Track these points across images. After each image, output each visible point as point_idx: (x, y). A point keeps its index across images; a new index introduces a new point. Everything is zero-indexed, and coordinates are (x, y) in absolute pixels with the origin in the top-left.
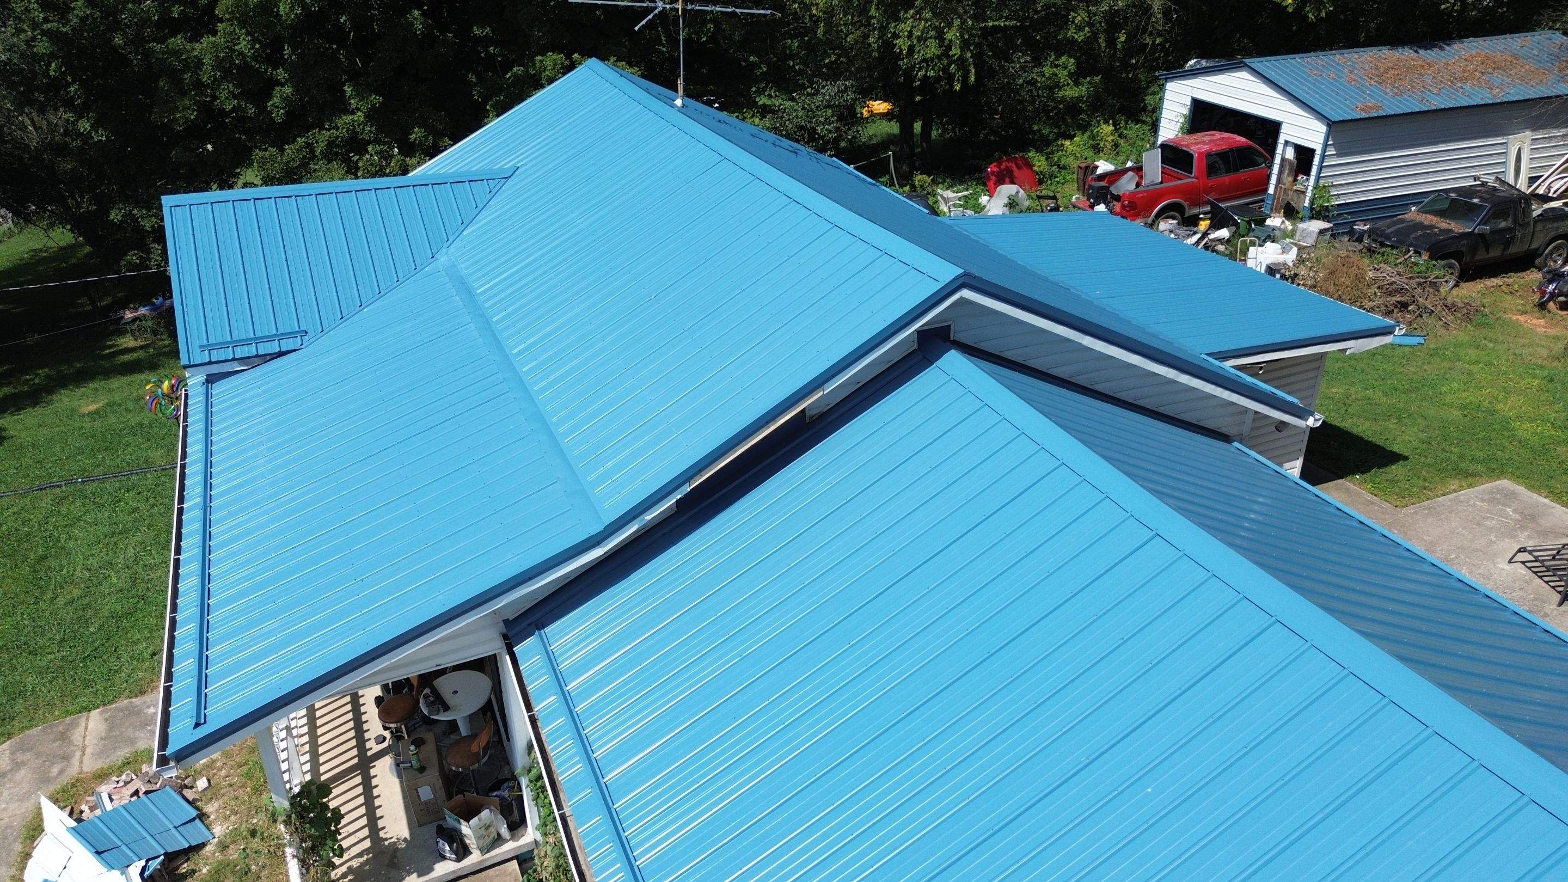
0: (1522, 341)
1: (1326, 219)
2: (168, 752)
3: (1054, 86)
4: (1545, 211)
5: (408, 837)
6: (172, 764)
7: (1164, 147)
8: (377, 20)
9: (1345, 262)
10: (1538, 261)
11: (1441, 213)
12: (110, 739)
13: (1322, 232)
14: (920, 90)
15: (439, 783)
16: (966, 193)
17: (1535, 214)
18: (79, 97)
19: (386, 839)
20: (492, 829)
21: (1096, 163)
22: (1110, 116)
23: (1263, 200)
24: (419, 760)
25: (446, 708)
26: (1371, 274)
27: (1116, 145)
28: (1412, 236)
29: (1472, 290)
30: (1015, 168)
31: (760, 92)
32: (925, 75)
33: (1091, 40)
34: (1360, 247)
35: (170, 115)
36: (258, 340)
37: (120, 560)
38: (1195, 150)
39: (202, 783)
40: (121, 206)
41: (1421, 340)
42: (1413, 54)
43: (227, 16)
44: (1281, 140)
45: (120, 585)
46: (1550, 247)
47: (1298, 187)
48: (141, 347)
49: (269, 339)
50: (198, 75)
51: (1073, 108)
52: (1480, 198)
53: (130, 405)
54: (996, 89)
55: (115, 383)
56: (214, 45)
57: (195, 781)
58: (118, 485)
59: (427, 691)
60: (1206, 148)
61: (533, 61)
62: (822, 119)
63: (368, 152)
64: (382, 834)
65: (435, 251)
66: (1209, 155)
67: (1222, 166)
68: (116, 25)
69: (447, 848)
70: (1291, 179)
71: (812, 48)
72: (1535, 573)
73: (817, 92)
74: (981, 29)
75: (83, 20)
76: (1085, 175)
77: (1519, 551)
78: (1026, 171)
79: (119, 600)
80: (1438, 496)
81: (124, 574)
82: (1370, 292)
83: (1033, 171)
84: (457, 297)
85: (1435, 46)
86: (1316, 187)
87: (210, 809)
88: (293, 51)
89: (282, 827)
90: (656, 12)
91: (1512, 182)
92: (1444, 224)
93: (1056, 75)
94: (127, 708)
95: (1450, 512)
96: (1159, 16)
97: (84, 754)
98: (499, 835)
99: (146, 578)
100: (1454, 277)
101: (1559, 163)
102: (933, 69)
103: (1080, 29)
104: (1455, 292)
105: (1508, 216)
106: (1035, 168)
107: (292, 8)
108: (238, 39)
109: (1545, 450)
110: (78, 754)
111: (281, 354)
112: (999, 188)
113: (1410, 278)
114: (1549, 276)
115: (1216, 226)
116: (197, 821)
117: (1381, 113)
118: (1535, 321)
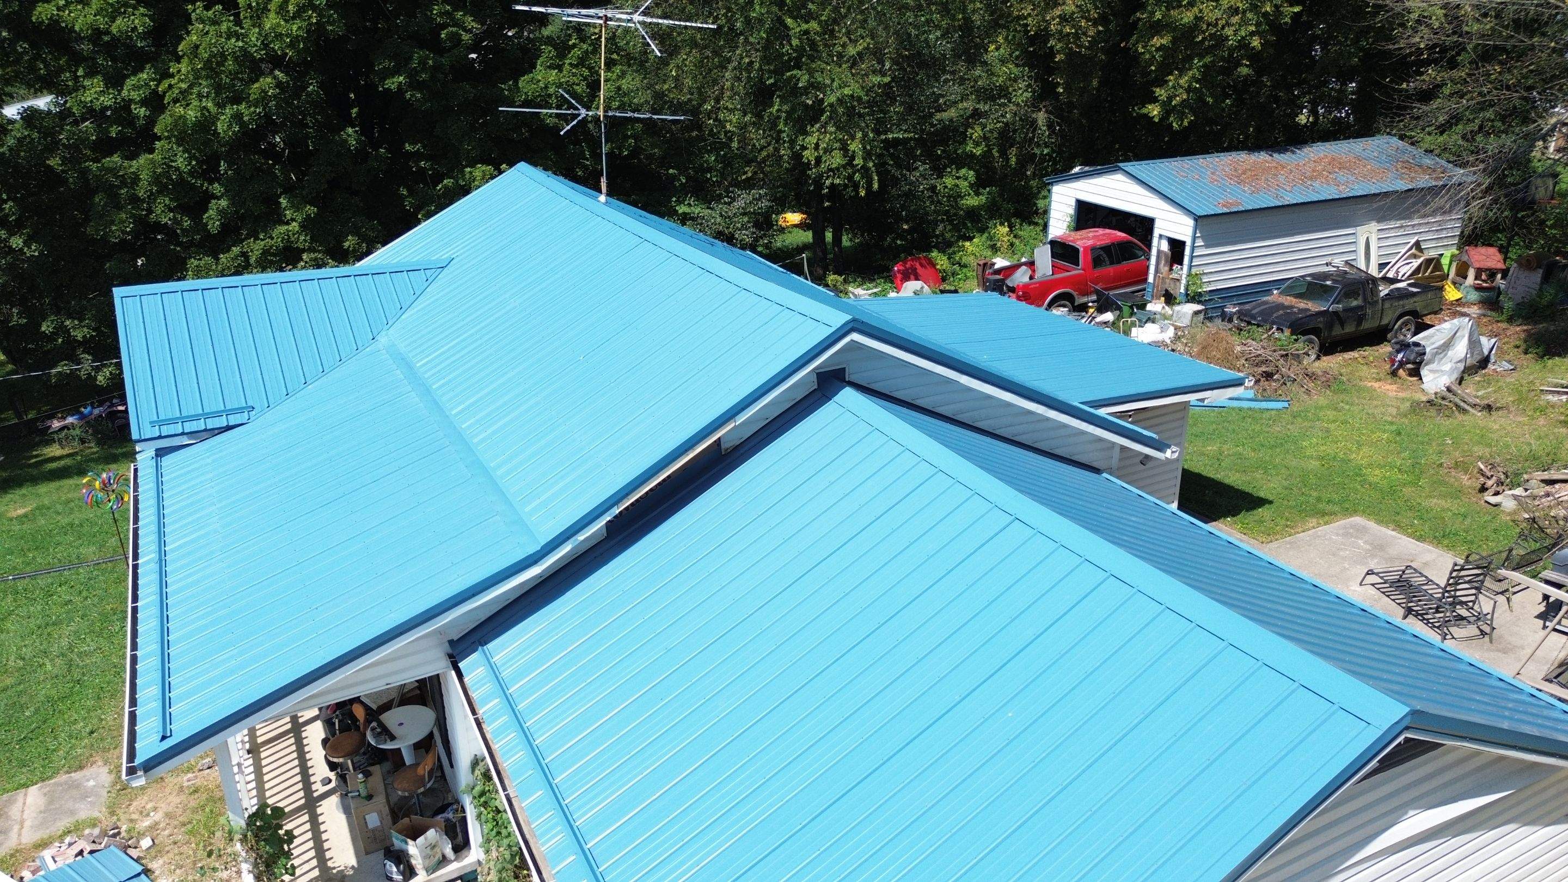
0: (1375, 403)
1: (1199, 302)
2: (138, 761)
3: (956, 196)
4: (1391, 291)
5: (356, 865)
6: (140, 773)
7: (1053, 243)
8: (313, 137)
9: (1216, 338)
10: (1389, 336)
11: (1299, 296)
12: (50, 810)
13: (1197, 313)
14: (829, 197)
15: (386, 810)
16: (875, 290)
17: (1382, 294)
18: (13, 214)
19: (334, 868)
20: (437, 850)
21: (994, 260)
22: (1006, 219)
23: (1144, 289)
24: (366, 788)
25: (393, 738)
26: (1239, 348)
27: (1012, 245)
28: (1275, 315)
29: (1333, 362)
30: (918, 266)
31: (679, 202)
32: (832, 184)
33: (988, 154)
34: (1230, 326)
35: (105, 228)
36: (207, 416)
37: (55, 650)
38: (1080, 245)
39: (146, 843)
40: (53, 317)
41: (1286, 404)
42: (1268, 158)
43: (166, 134)
44: (1156, 233)
45: (55, 671)
46: (1399, 323)
47: (1174, 276)
48: (68, 456)
49: (218, 414)
50: (134, 190)
51: (972, 214)
52: (1333, 280)
53: (59, 508)
54: (899, 196)
55: (43, 488)
56: (152, 162)
57: (139, 842)
58: (50, 580)
59: (374, 724)
60: (1090, 243)
61: (463, 172)
62: (739, 225)
63: (302, 260)
64: (330, 864)
65: (375, 333)
66: (1093, 249)
67: (1107, 259)
68: (53, 146)
69: (395, 869)
70: (1167, 268)
71: (727, 162)
72: (1383, 593)
73: (733, 200)
74: (882, 141)
75: (20, 140)
76: (984, 271)
77: (1368, 574)
78: (930, 270)
79: (54, 685)
80: (1298, 533)
81: (58, 661)
82: (1238, 364)
83: (937, 270)
84: (398, 372)
85: (1287, 150)
86: (1189, 275)
87: (154, 865)
88: (230, 168)
89: (238, 846)
90: (580, 118)
91: (1363, 267)
92: (1302, 304)
93: (957, 186)
94: (66, 783)
95: (1310, 545)
96: (1045, 128)
97: (22, 827)
98: (444, 857)
99: (81, 664)
100: (1314, 351)
101: (1403, 251)
102: (839, 177)
103: (977, 144)
104: (1317, 364)
105: (1359, 295)
106: (938, 267)
107: (230, 126)
108: (176, 155)
109: (1392, 491)
110: (16, 828)
111: (229, 428)
112: (905, 285)
113: (1275, 351)
114: (1398, 347)
115: (1101, 310)
116: (143, 876)
117: (1241, 208)
118: (1388, 387)
